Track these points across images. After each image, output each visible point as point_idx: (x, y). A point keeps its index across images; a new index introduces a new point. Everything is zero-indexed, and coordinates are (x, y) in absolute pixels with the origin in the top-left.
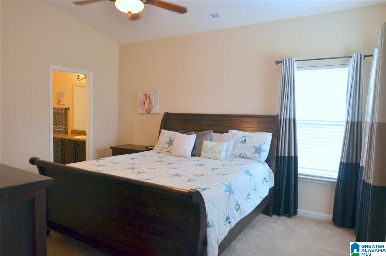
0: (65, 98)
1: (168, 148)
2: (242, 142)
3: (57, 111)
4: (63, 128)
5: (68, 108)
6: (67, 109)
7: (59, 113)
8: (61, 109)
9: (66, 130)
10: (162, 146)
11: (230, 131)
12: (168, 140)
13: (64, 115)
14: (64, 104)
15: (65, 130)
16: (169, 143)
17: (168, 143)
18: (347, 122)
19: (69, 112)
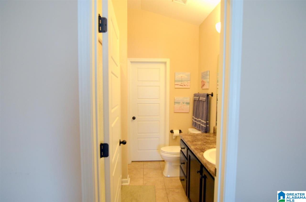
0: (208, 79)
3: (199, 97)
4: (203, 123)
5: (212, 93)
6: (210, 96)
7: (201, 100)
8: (203, 96)
9: (208, 126)
13: (205, 104)
14: (208, 88)
15: (205, 126)
19: (213, 100)
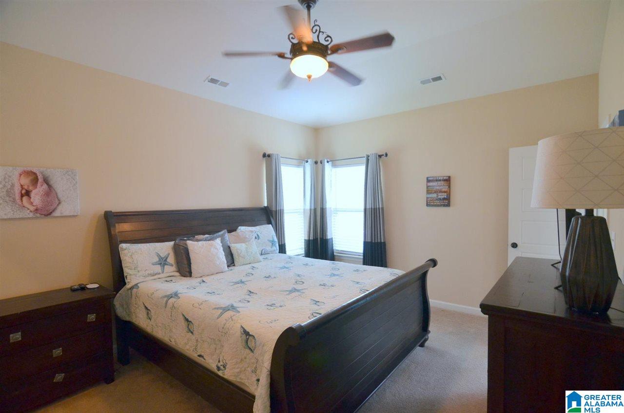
1: (163, 272)
2: (256, 238)
10: (147, 272)
11: (240, 227)
12: (156, 259)
16: (160, 262)
17: (158, 264)
18: (311, 209)
